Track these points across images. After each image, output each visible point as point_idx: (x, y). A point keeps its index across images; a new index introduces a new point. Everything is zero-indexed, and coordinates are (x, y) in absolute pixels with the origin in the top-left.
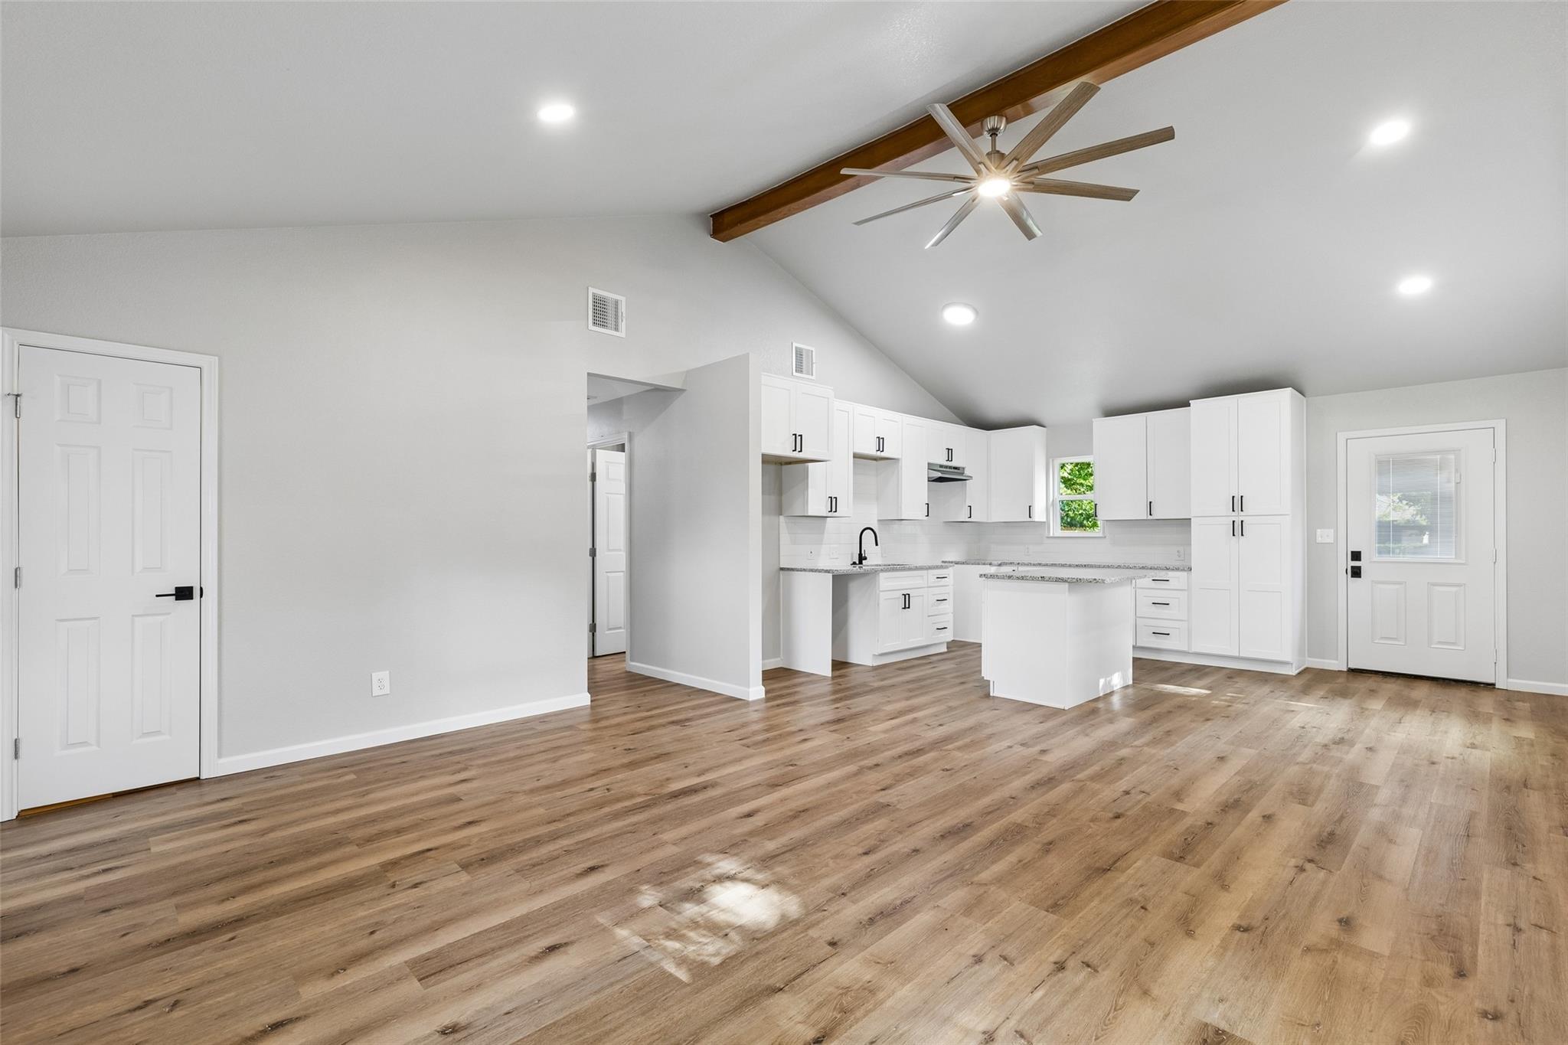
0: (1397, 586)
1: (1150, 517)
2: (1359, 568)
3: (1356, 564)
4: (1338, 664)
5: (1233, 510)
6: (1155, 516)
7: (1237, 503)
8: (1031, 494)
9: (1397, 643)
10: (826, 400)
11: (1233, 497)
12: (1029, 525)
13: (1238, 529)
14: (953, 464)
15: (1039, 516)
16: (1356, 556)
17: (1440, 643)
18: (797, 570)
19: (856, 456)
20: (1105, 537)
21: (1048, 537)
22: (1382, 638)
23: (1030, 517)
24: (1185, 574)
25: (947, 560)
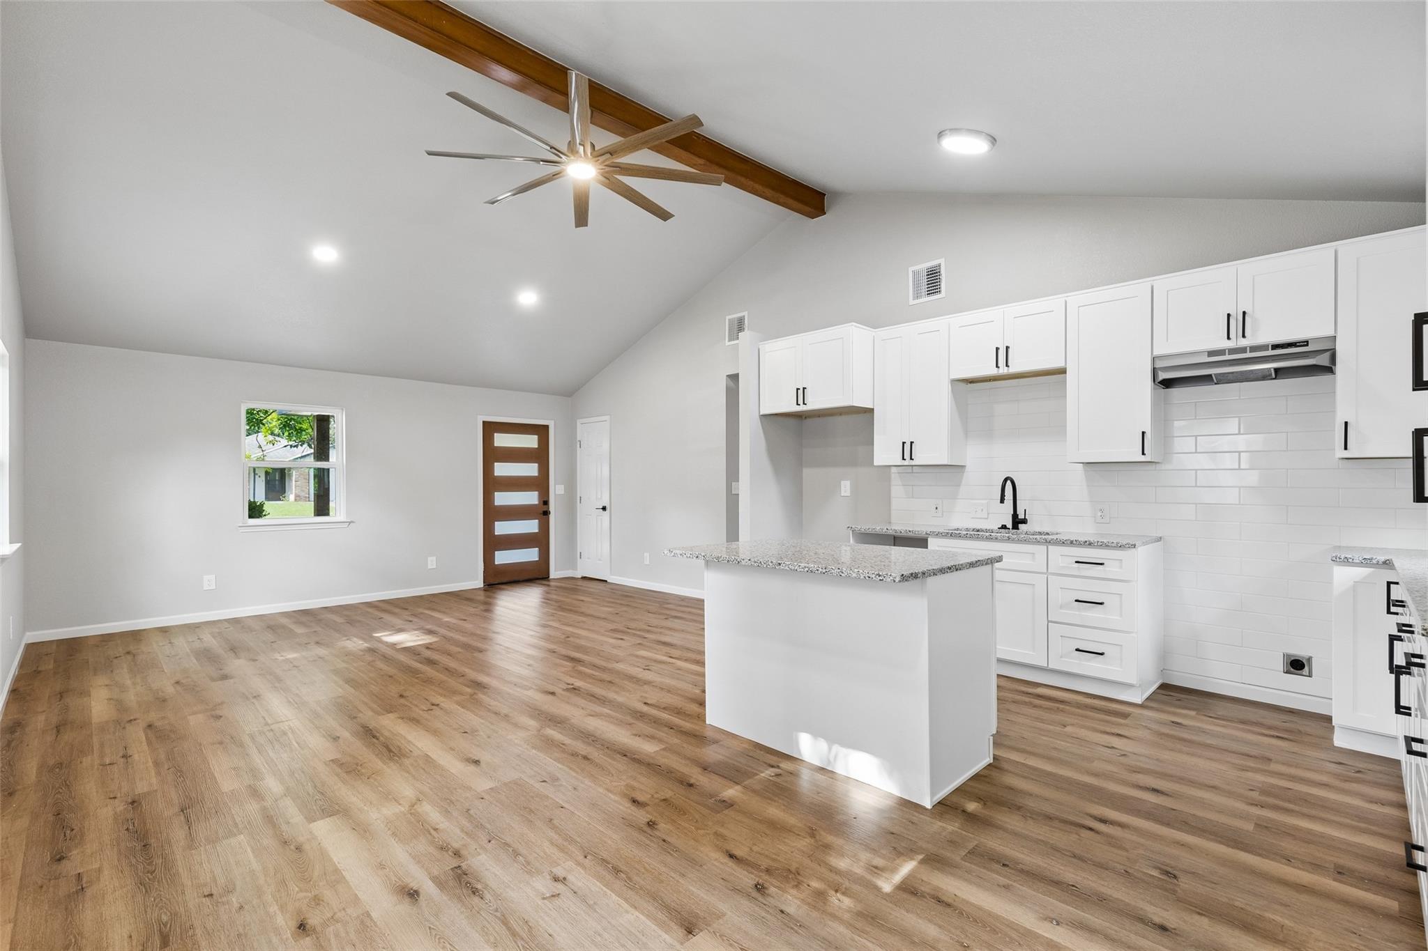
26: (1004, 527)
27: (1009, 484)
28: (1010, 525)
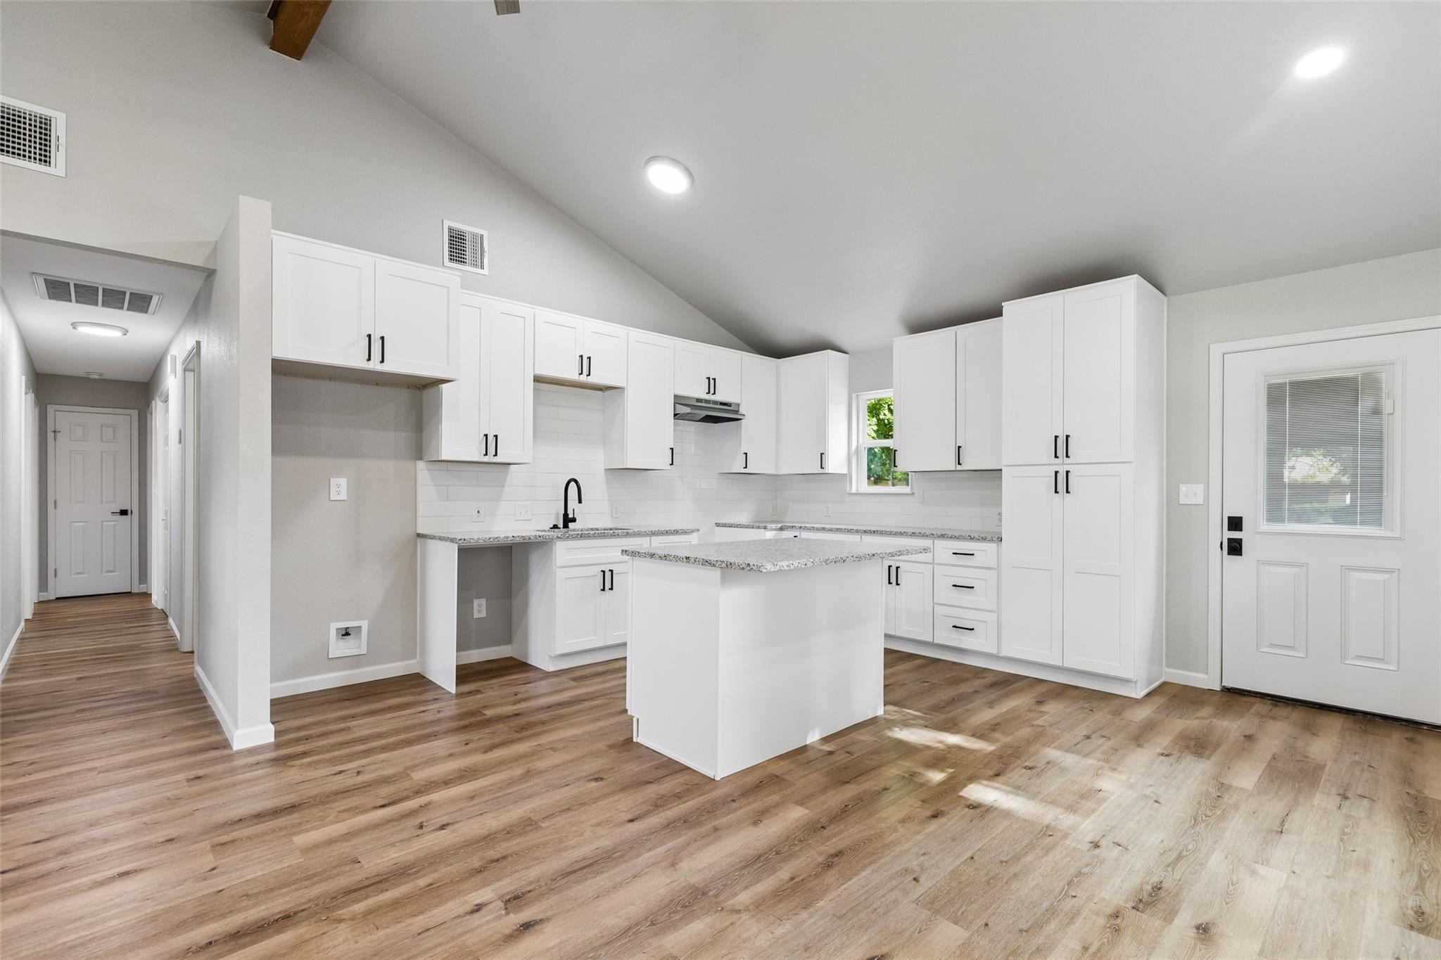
0: (1295, 570)
1: (959, 468)
2: (1239, 541)
3: (1235, 535)
4: (1207, 680)
5: (1056, 457)
6: (966, 465)
7: (1062, 446)
8: (822, 436)
9: (1292, 653)
10: (446, 290)
11: (1056, 437)
12: (820, 477)
13: (1062, 484)
14: (720, 397)
15: (835, 464)
16: (1235, 523)
17: (1358, 657)
18: (433, 537)
19: (538, 379)
20: (913, 494)
21: (849, 494)
22: (1272, 645)
23: (822, 468)
24: (994, 546)
25: (724, 522)
26: (555, 527)
27: (573, 485)
28: (561, 525)
